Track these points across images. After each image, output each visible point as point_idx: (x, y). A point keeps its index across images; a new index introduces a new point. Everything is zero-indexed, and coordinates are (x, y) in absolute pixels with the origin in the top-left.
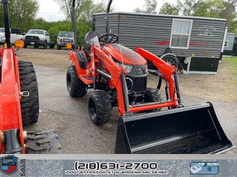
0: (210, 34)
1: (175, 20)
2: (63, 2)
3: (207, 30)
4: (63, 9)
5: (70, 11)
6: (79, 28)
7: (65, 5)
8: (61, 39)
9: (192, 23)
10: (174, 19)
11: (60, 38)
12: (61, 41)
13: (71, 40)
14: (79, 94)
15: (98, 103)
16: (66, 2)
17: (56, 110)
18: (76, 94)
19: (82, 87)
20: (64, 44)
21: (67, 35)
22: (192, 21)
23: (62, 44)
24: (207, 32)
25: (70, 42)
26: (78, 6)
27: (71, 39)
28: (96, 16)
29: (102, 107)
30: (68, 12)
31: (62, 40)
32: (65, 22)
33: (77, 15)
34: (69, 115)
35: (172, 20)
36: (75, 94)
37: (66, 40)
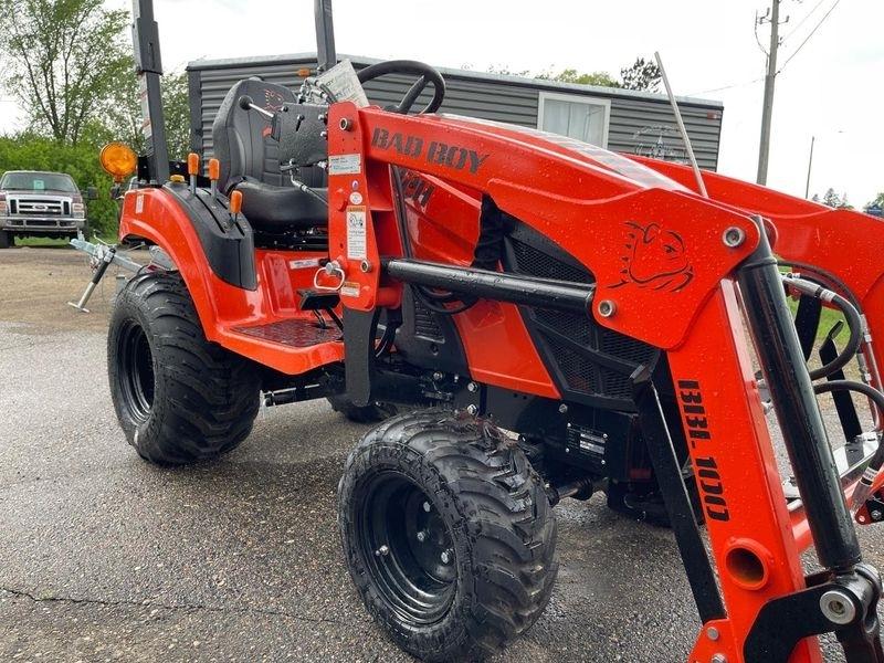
0: (673, 158)
1: (546, 100)
2: (15, 59)
3: (660, 141)
4: (16, 86)
5: (45, 94)
6: (90, 160)
7: (23, 70)
8: (13, 202)
9: (608, 111)
10: (543, 95)
11: (9, 198)
12: (14, 210)
13: (61, 205)
14: (207, 445)
15: (475, 503)
16: (30, 61)
17: (72, 588)
18: (189, 444)
19: (228, 396)
20: (29, 222)
21: (38, 184)
22: (607, 103)
23: (20, 222)
24: (660, 147)
25: (59, 213)
26: (82, 76)
27: (63, 199)
28: (203, 73)
29: (509, 529)
30: (39, 99)
31: (18, 204)
32: (27, 138)
33: (79, 112)
34: (192, 610)
35: (537, 99)
36: (180, 449)
37: (34, 204)
